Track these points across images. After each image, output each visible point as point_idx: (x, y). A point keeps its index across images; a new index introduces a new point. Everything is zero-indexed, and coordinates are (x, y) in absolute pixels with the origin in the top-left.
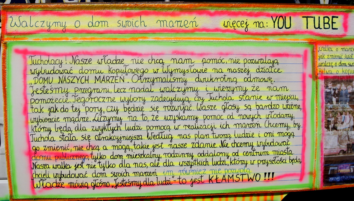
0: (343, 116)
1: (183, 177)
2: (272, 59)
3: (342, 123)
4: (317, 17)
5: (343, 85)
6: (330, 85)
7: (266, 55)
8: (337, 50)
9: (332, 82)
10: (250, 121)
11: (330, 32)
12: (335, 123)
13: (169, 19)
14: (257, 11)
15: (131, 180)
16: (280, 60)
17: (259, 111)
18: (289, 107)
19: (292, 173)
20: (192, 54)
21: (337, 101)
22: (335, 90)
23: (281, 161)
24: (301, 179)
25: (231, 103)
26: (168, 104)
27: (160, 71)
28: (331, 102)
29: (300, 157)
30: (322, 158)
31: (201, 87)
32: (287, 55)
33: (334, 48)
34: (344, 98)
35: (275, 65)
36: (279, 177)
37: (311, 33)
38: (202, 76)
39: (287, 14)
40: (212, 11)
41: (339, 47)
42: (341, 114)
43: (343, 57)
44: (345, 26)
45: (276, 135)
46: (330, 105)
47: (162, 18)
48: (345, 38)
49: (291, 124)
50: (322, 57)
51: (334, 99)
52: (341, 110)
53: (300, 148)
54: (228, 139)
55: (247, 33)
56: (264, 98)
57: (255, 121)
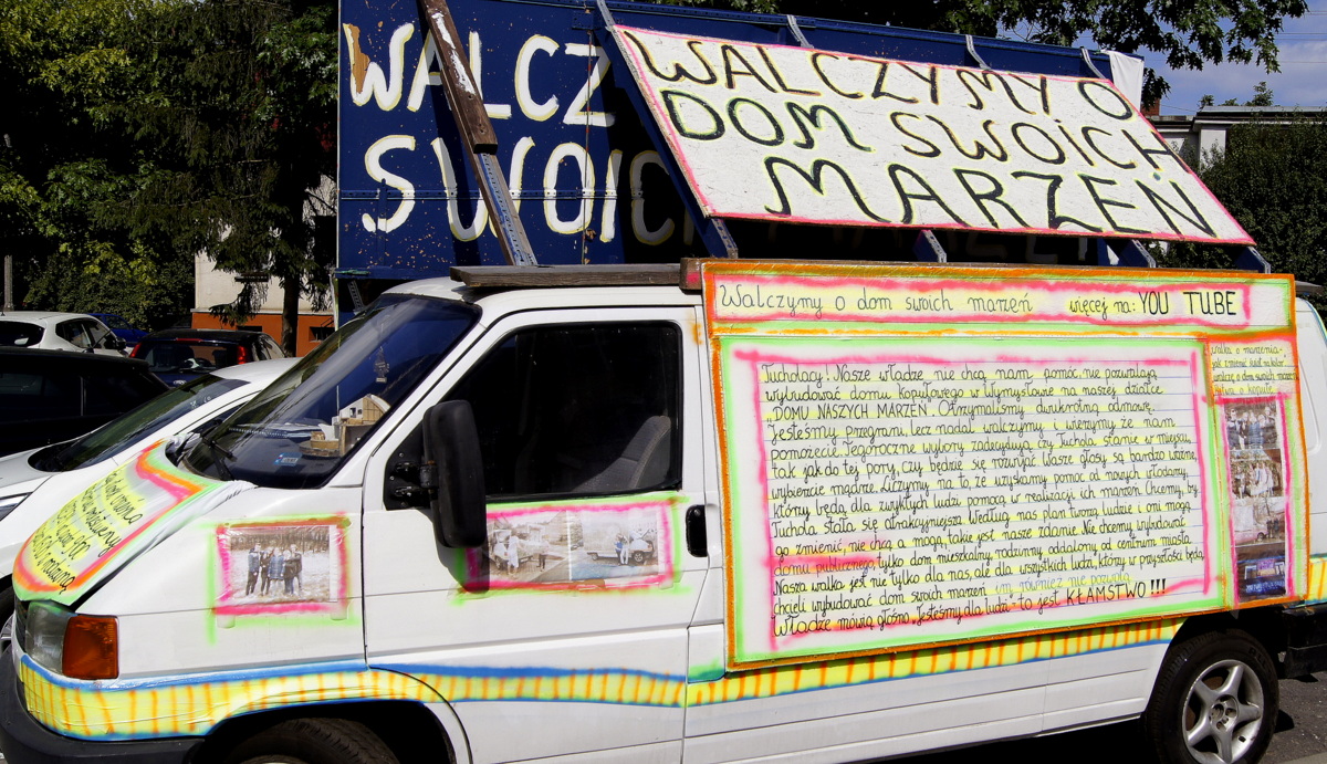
0: (1257, 469)
1: (1026, 595)
2: (1148, 369)
3: (1257, 483)
4: (1204, 291)
5: (1252, 414)
6: (1233, 414)
7: (1137, 362)
8: (1237, 351)
9: (1237, 409)
10: (1123, 484)
11: (1225, 319)
12: (1247, 483)
13: (986, 295)
14: (1118, 283)
15: (944, 607)
16: (1159, 370)
17: (1136, 464)
18: (1178, 456)
19: (1191, 578)
20: (1028, 361)
21: (1246, 444)
22: (1240, 423)
23: (1175, 556)
24: (1205, 591)
25: (1093, 451)
26: (998, 454)
27: (981, 393)
28: (1236, 445)
29: (1201, 548)
30: (1232, 549)
31: (1047, 422)
32: (1167, 362)
33: (1233, 347)
34: (1255, 438)
35: (1152, 379)
36: (1174, 588)
37: (1199, 322)
38: (1047, 401)
39: (1162, 288)
40: (1052, 282)
41: (1241, 346)
42: (1254, 467)
43: (1248, 364)
44: (1247, 309)
45: (1163, 507)
46: (1237, 452)
47: (975, 294)
48: (1247, 330)
49: (1184, 488)
50: (1217, 365)
51: (1241, 440)
52: (1253, 459)
53: (1201, 529)
54: (1093, 518)
55: (1105, 322)
56: (1141, 440)
57: (1132, 483)
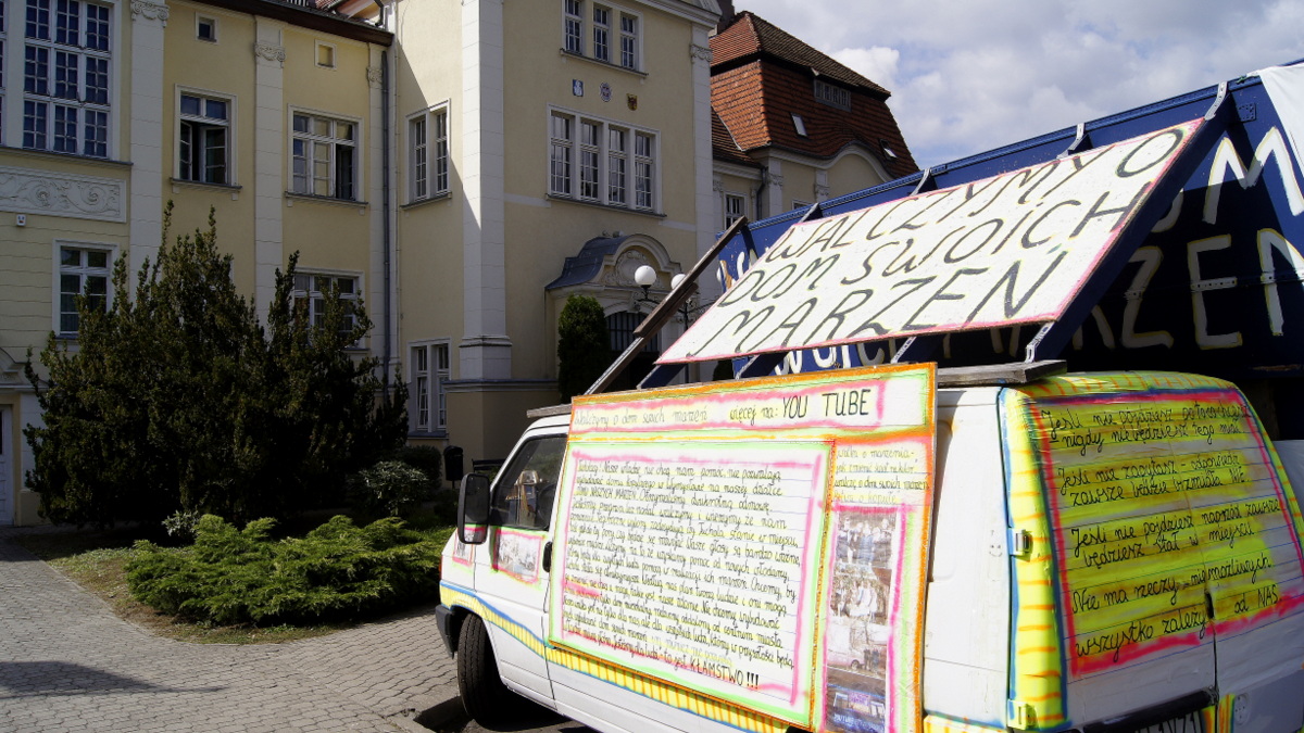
0: (861, 588)
1: (670, 651)
2: (774, 470)
3: (858, 603)
4: (840, 391)
5: (867, 526)
6: (847, 524)
7: (767, 465)
8: (863, 455)
10: (734, 575)
11: (857, 420)
12: (848, 601)
14: (768, 390)
15: (626, 642)
16: (784, 472)
17: (749, 558)
18: (784, 558)
19: (780, 683)
20: (695, 461)
21: (854, 558)
23: (767, 656)
24: (792, 701)
25: (721, 541)
26: (663, 534)
27: (665, 486)
29: (791, 656)
30: (824, 668)
31: (694, 511)
32: (791, 464)
33: (859, 449)
36: (765, 687)
37: (832, 424)
38: (700, 495)
39: (803, 392)
41: (868, 449)
43: (873, 469)
44: (880, 408)
45: (763, 606)
46: (842, 565)
47: (678, 408)
48: (878, 431)
49: (783, 592)
50: (842, 469)
53: (794, 637)
54: (710, 600)
55: (753, 427)
56: (756, 538)
